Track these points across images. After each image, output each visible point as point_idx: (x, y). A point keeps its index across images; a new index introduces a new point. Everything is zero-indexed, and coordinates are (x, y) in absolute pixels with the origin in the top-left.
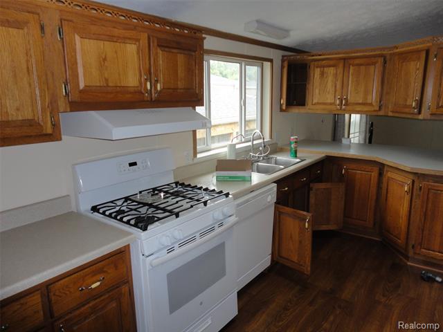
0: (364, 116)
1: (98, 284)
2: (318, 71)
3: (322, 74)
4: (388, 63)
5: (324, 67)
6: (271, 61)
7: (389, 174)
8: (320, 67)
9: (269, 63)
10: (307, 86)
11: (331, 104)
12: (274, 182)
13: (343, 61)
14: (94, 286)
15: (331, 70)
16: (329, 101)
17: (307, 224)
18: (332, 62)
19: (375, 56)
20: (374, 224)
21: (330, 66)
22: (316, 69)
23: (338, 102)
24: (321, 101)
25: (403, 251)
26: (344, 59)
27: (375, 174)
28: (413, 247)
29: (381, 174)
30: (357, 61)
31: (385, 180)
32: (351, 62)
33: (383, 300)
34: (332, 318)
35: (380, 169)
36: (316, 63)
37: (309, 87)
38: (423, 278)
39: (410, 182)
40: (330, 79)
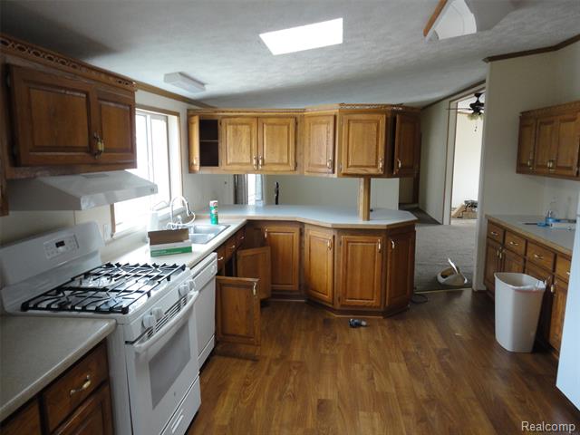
0: (259, 176)
1: (88, 383)
2: (230, 130)
3: (236, 132)
4: (299, 124)
5: (237, 125)
6: (177, 114)
7: (310, 233)
8: (233, 124)
9: (175, 118)
10: (220, 145)
11: (247, 164)
12: (214, 251)
13: (255, 120)
14: (85, 386)
15: (245, 129)
16: (245, 161)
17: (254, 291)
18: (244, 120)
19: (287, 117)
20: (300, 286)
21: (242, 124)
22: (228, 127)
23: (254, 162)
24: (236, 161)
25: (330, 306)
26: (258, 118)
27: (296, 235)
28: (339, 300)
29: (301, 234)
30: (270, 121)
31: (306, 239)
32: (264, 120)
33: (328, 352)
34: (292, 379)
35: (301, 230)
36: (228, 120)
37: (222, 146)
38: (352, 326)
39: (331, 238)
40: (245, 137)
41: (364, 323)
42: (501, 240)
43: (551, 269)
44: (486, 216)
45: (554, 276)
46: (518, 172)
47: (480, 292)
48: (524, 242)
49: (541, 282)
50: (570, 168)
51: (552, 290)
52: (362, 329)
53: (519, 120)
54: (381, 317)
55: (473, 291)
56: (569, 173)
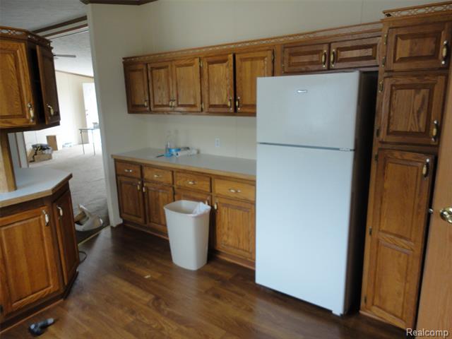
38: (37, 334)
41: (50, 321)
42: (139, 176)
43: (209, 190)
44: (112, 156)
45: (211, 196)
46: (130, 112)
47: (119, 226)
48: (171, 173)
49: (201, 204)
50: (194, 106)
51: (216, 207)
52: (51, 328)
53: (122, 65)
54: (62, 300)
55: (112, 227)
56: (194, 109)
